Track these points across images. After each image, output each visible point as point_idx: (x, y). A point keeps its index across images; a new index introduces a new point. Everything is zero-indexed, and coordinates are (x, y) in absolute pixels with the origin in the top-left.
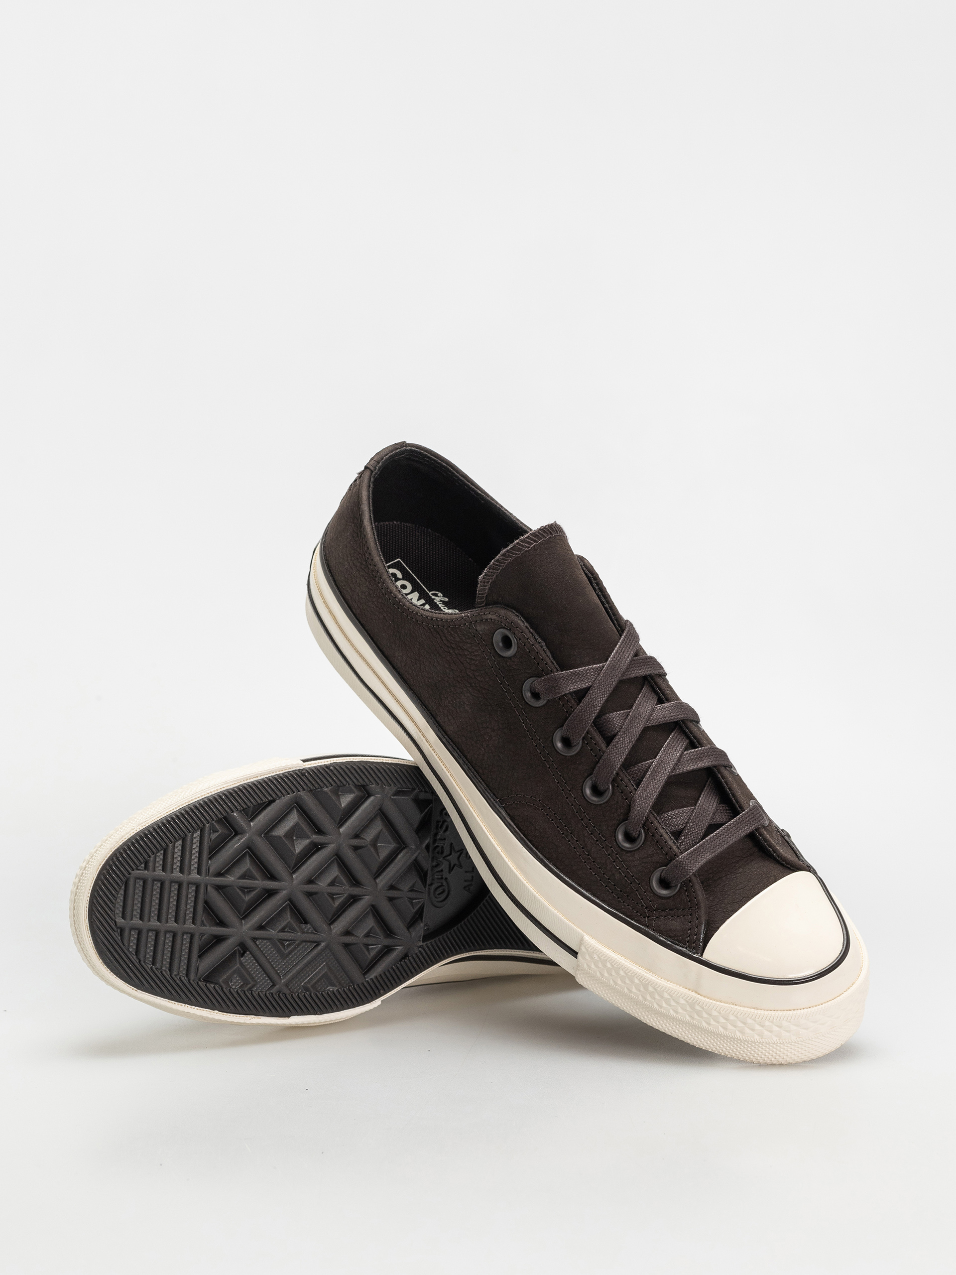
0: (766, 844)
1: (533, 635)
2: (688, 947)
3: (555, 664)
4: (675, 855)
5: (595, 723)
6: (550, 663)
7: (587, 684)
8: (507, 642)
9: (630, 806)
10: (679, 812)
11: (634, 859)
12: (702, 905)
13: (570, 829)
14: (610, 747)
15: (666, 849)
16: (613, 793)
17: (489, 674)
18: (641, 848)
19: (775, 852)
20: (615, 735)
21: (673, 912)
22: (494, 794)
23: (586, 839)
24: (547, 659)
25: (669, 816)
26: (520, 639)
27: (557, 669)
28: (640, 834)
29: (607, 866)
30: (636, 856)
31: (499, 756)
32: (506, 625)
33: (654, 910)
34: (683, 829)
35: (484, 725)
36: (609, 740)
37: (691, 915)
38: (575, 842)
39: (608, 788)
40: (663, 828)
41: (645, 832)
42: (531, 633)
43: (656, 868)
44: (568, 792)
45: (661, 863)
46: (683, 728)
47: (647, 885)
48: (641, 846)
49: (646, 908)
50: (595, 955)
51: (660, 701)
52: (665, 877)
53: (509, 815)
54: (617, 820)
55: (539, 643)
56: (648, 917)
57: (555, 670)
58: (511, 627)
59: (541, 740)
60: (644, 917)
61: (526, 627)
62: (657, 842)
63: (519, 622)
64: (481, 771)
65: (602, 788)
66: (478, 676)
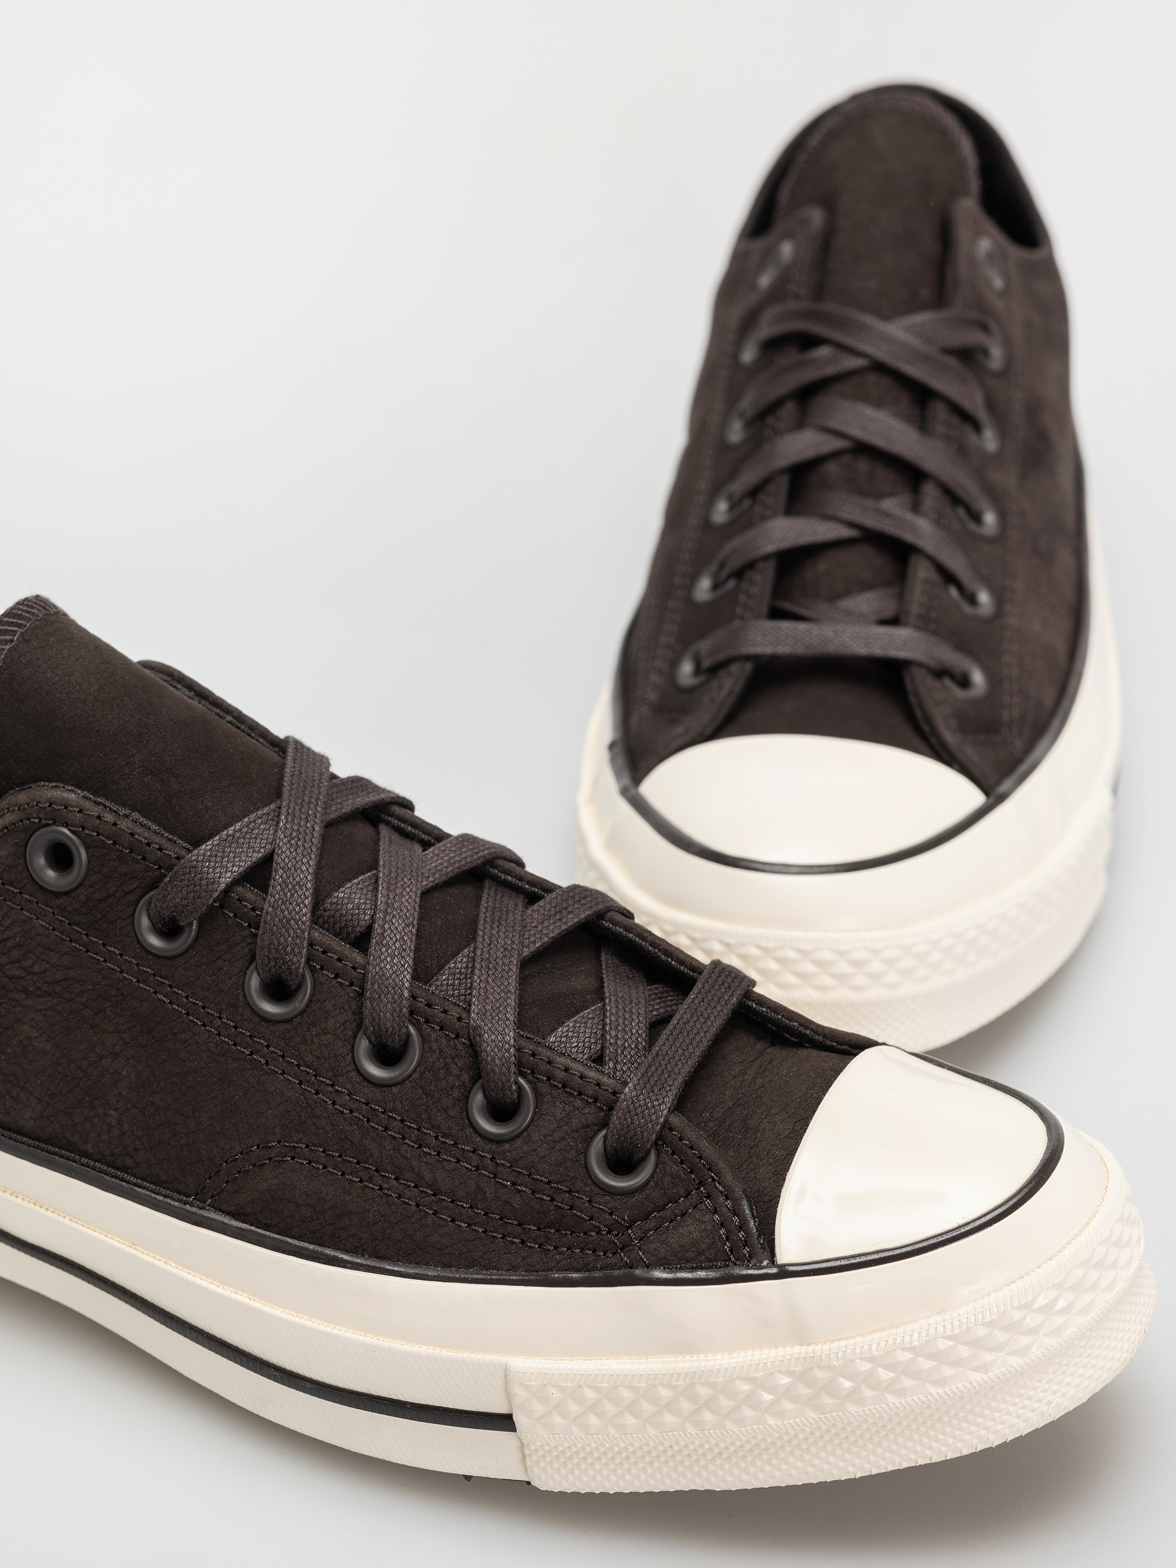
0: (780, 1017)
1: (105, 806)
2: (737, 1259)
3: (179, 841)
4: (614, 1093)
5: (317, 919)
6: (166, 844)
7: (262, 850)
8: (61, 857)
9: (472, 1045)
10: (576, 1021)
11: (534, 1146)
12: (721, 1165)
13: (371, 1161)
14: (372, 950)
15: (590, 1090)
16: (424, 1039)
17: (54, 947)
18: (536, 1118)
19: (806, 1028)
20: (370, 928)
21: (668, 1212)
22: (180, 1193)
23: (414, 1163)
24: (157, 839)
25: (561, 1037)
26: (83, 828)
27: (188, 849)
28: (520, 1087)
29: (485, 1193)
30: (535, 1137)
31: (153, 1103)
32: (41, 816)
33: (628, 1228)
34: (603, 1048)
35: (92, 1057)
36: (362, 940)
37: (708, 1197)
38: (395, 1182)
39: (409, 1035)
40: (561, 1053)
41: (529, 1082)
42: (100, 804)
43: (588, 1141)
44: (330, 1089)
45: (595, 1125)
46: (500, 877)
47: (586, 1184)
48: (535, 1113)
49: (609, 1232)
50: (551, 1390)
51: (426, 845)
52: (615, 1150)
53: (229, 1213)
54: (459, 1087)
55: (127, 816)
56: (622, 1249)
57: (183, 853)
58: (55, 815)
59: (224, 1016)
60: (614, 1254)
61: (85, 797)
62: (564, 1086)
63: (65, 795)
64: (129, 1162)
65: (396, 1042)
66: (32, 966)
